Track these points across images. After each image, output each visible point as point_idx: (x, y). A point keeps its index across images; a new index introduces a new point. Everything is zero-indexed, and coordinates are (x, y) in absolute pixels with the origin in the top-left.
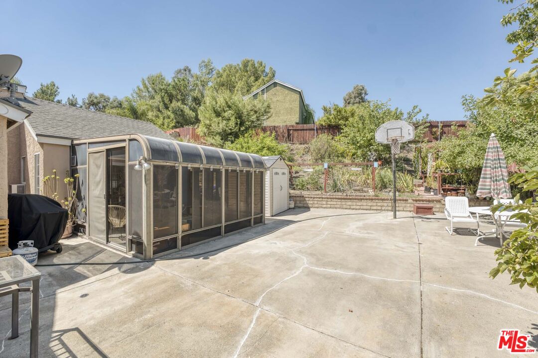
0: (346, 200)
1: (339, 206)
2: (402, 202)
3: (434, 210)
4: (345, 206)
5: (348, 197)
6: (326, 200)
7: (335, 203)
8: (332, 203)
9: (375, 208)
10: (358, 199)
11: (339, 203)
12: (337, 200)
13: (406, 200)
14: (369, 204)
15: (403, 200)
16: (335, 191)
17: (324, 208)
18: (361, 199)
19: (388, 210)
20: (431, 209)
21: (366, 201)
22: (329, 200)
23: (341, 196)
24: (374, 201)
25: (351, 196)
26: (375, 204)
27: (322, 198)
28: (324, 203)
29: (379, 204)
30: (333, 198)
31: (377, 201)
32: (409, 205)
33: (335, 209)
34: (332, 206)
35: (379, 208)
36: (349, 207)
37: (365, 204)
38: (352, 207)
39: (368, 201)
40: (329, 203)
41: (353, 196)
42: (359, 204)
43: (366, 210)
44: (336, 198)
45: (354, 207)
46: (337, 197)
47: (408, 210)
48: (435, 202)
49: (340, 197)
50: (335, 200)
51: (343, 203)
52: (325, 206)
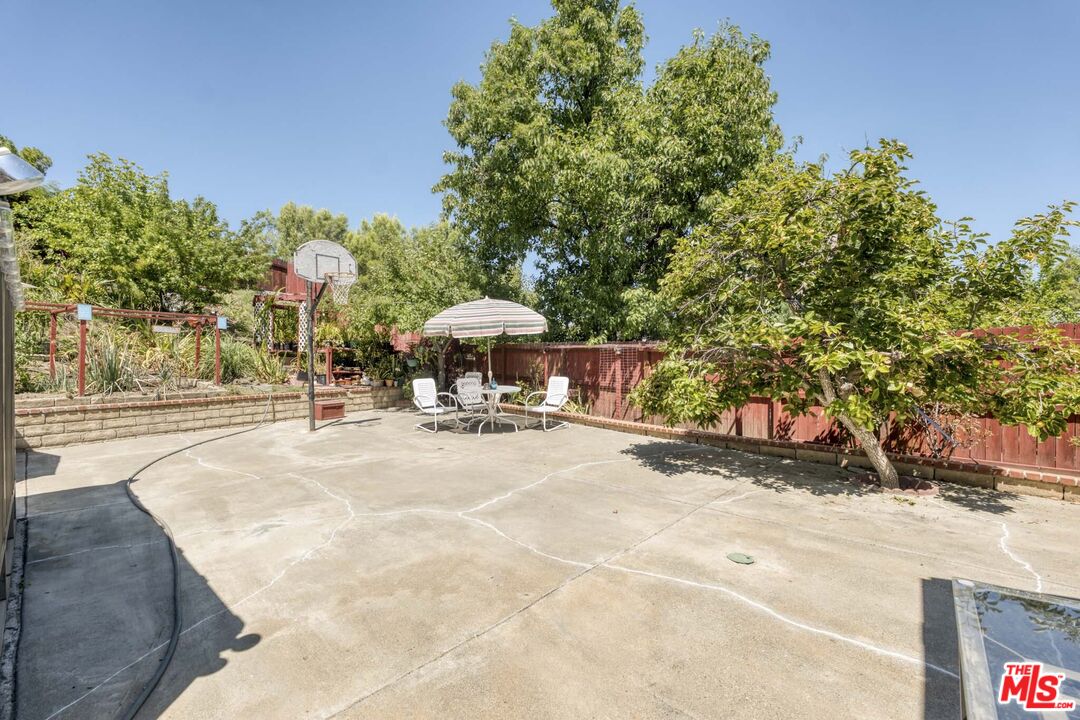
0: (167, 410)
1: (143, 429)
2: (291, 401)
3: (346, 408)
4: (162, 427)
5: (164, 401)
6: (99, 415)
7: (131, 421)
8: (121, 422)
9: (239, 420)
10: (200, 404)
11: (146, 420)
12: (136, 413)
13: (298, 397)
14: (227, 414)
15: (293, 397)
16: (116, 390)
17: (92, 441)
18: (207, 404)
19: (265, 421)
20: (340, 407)
21: (218, 406)
22: (111, 414)
23: (141, 399)
24: (237, 404)
25: (172, 397)
26: (239, 411)
27: (85, 411)
28: (92, 425)
29: (248, 411)
30: (125, 409)
31: (243, 404)
32: (301, 406)
33: (132, 440)
34: (122, 430)
35: (248, 419)
36: (174, 427)
37: (215, 413)
38: (183, 426)
39: (224, 405)
40: (111, 423)
41: (178, 397)
42: (203, 415)
43: (220, 426)
44: (134, 408)
45: (190, 425)
46: (129, 404)
47: (301, 414)
48: (340, 396)
49: (139, 403)
50: (131, 413)
51: (158, 419)
52: (94, 435)
